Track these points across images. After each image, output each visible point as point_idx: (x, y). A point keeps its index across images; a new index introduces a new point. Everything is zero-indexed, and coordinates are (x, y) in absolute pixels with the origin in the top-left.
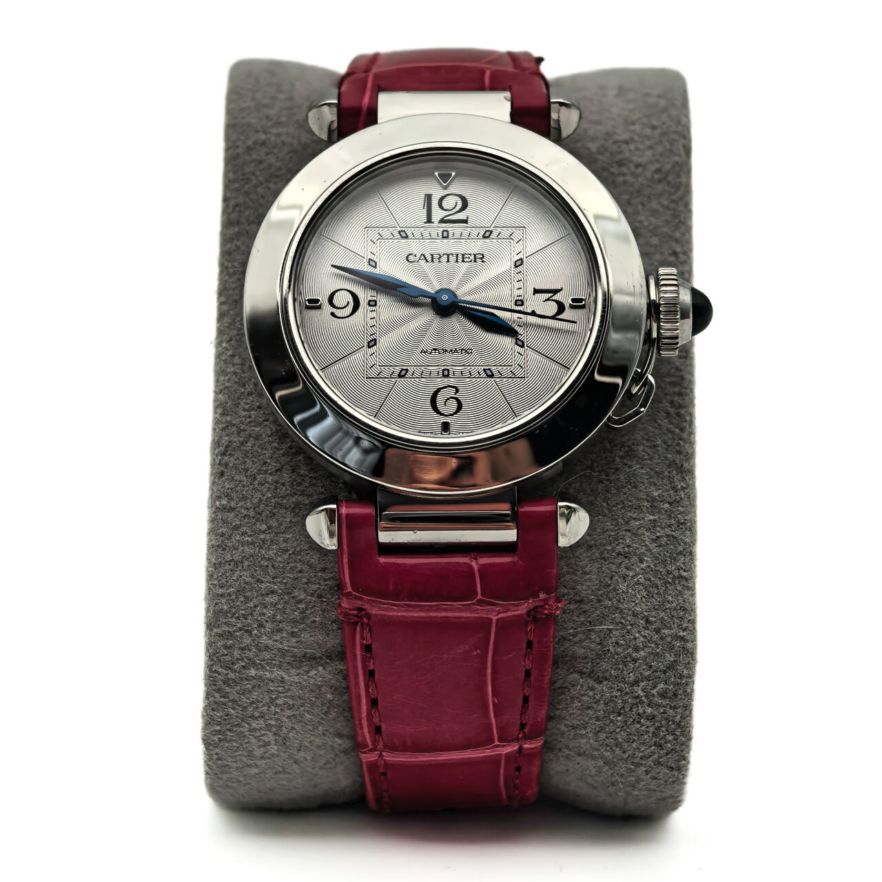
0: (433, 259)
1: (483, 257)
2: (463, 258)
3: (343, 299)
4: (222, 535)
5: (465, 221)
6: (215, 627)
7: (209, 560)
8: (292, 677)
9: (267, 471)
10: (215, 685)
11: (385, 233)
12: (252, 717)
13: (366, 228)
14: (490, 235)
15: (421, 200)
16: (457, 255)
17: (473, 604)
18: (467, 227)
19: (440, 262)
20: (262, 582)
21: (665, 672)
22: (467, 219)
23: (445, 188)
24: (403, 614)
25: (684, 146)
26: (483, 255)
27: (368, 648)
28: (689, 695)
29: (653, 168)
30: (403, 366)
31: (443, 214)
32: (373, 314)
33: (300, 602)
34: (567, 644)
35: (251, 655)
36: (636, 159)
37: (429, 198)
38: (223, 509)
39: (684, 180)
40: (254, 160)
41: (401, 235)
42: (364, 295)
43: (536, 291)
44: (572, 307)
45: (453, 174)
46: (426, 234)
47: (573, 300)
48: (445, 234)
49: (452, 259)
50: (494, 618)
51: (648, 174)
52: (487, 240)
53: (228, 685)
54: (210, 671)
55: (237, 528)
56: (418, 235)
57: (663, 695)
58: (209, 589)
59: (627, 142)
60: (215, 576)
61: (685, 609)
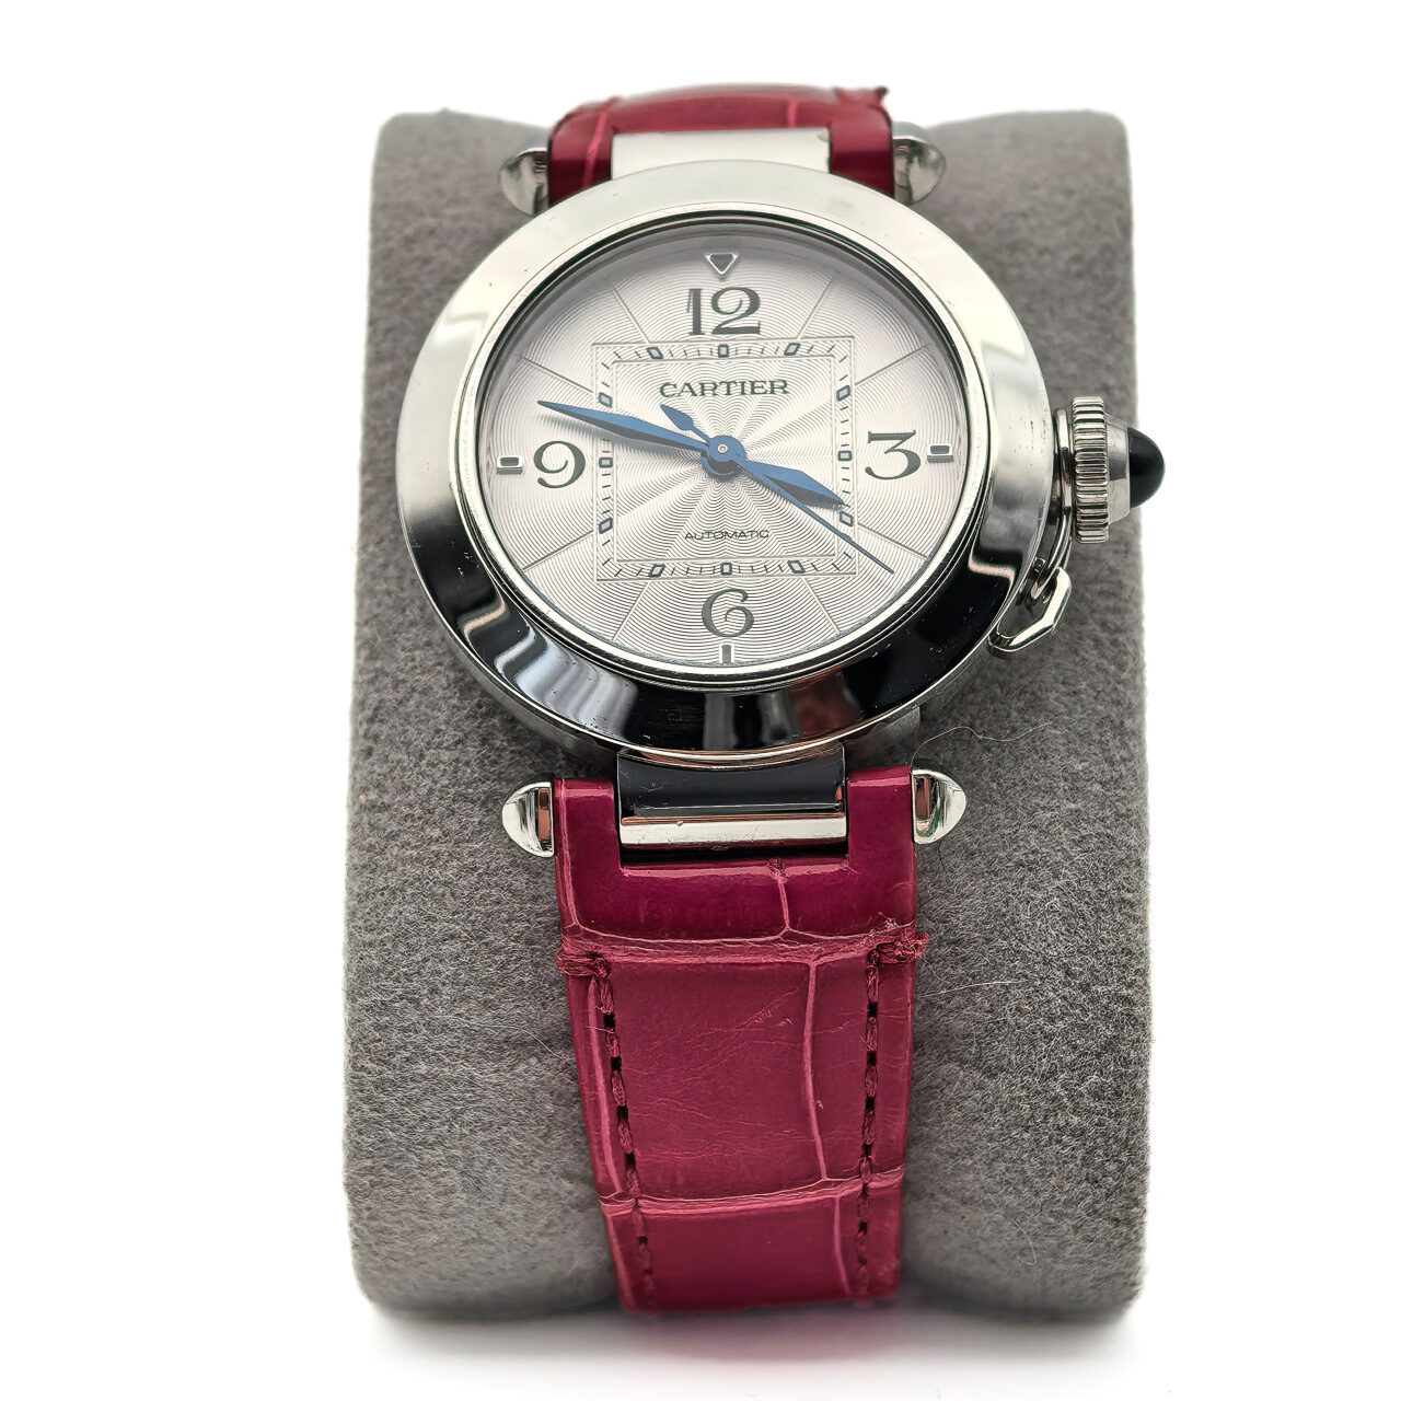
0: (703, 390)
1: (786, 385)
2: (753, 387)
3: (557, 457)
4: (371, 848)
5: (756, 330)
6: (361, 995)
7: (350, 891)
8: (487, 1075)
9: (441, 744)
10: (362, 1091)
11: (626, 352)
12: (424, 1143)
13: (594, 344)
14: (796, 350)
15: (684, 298)
16: (743, 384)
17: (778, 941)
18: (759, 339)
19: (715, 394)
20: (435, 920)
21: (1098, 1056)
22: (759, 328)
23: (723, 278)
24: (662, 960)
25: (1119, 220)
26: (784, 382)
27: (609, 1021)
28: (1140, 1094)
29: (1066, 255)
30: (658, 559)
31: (720, 319)
32: (607, 480)
33: (497, 951)
34: (937, 1014)
35: (419, 1039)
36: (1040, 242)
37: (696, 295)
38: (372, 807)
39: (1118, 272)
40: (416, 259)
41: (651, 354)
42: (592, 449)
43: (873, 437)
44: (930, 460)
45: (735, 257)
46: (691, 351)
47: (934, 449)
48: (723, 351)
49: (736, 389)
50: (813, 965)
51: (1061, 265)
52: (792, 359)
53: (384, 1090)
54: (354, 1067)
55: (393, 836)
56: (678, 353)
57: (1097, 1095)
58: (351, 935)
59: (1024, 215)
60: (360, 914)
61: (1130, 952)
